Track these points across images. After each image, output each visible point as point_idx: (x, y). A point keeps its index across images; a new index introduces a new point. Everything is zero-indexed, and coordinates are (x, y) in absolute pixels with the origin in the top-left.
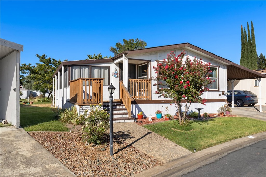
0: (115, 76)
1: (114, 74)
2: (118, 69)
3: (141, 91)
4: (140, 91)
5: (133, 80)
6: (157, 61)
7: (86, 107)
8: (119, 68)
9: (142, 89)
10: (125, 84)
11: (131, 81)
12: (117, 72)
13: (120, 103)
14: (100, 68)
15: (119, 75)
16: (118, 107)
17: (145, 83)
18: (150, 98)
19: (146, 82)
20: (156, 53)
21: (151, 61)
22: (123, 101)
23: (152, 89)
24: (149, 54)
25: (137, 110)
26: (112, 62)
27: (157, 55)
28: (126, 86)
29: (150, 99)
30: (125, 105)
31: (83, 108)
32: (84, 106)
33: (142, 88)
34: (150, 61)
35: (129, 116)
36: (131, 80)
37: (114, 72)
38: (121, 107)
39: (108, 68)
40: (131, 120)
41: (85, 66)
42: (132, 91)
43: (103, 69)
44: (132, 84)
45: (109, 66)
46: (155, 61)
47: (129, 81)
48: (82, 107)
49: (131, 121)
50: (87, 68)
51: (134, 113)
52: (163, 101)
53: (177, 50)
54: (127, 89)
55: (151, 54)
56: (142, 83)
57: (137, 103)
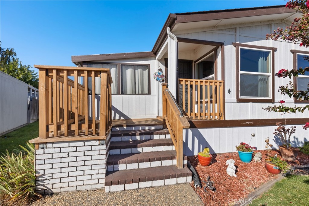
0: (158, 79)
1: (157, 76)
2: (163, 68)
3: (204, 102)
4: (201, 102)
5: (187, 81)
6: (236, 45)
7: (55, 145)
8: (165, 67)
9: (206, 100)
10: (172, 88)
11: (183, 83)
12: (162, 73)
13: (161, 127)
14: (135, 67)
15: (164, 77)
16: (156, 137)
17: (211, 87)
18: (223, 115)
19: (213, 84)
20: (233, 28)
21: (224, 43)
22: (167, 122)
23: (226, 98)
24: (219, 30)
25: (196, 141)
26: (154, 58)
27: (236, 32)
28: (174, 93)
29: (222, 119)
30: (170, 132)
31: (47, 151)
32: (48, 145)
33: (206, 97)
34: (222, 44)
35: (178, 162)
36: (184, 81)
37: (157, 74)
38: (162, 137)
39: (147, 67)
40: (182, 178)
41: (110, 65)
42: (186, 104)
43: (140, 70)
44: (186, 89)
45: (150, 65)
46: (232, 44)
47: (180, 83)
48: (43, 148)
49: (181, 180)
50: (115, 68)
51: (190, 146)
52: (248, 123)
53: (275, 24)
54: (175, 98)
55: (223, 31)
56: (206, 86)
57: (195, 127)
